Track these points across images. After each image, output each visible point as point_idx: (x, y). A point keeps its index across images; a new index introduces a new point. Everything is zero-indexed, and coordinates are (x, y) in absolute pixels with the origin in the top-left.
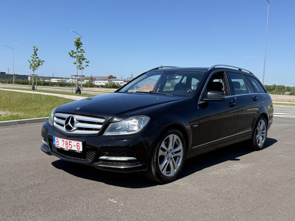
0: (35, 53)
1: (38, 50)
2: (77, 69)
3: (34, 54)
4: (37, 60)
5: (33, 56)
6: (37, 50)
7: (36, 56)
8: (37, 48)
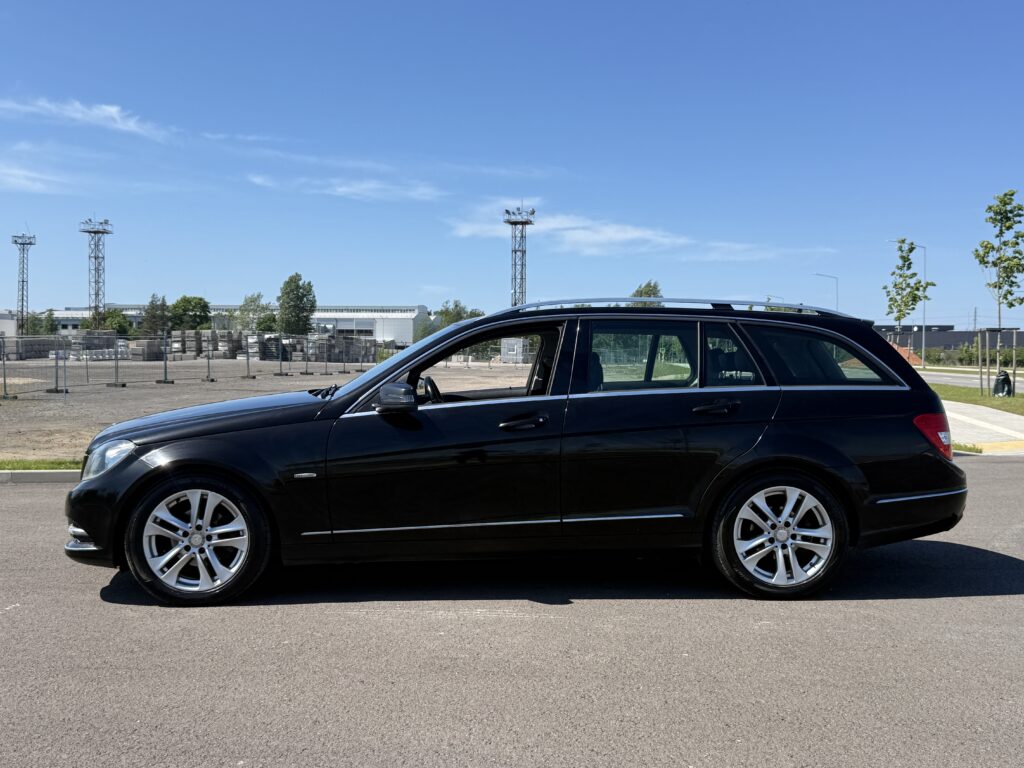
1: (915, 251)
3: (900, 263)
4: (912, 282)
5: (898, 272)
6: (911, 250)
7: (909, 268)
8: (912, 244)
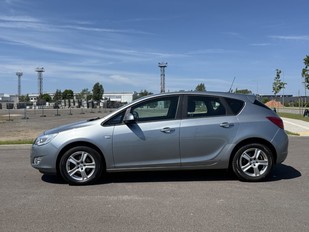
0: (278, 75)
2: (306, 89)
5: (276, 79)
7: (279, 78)
8: (280, 71)
